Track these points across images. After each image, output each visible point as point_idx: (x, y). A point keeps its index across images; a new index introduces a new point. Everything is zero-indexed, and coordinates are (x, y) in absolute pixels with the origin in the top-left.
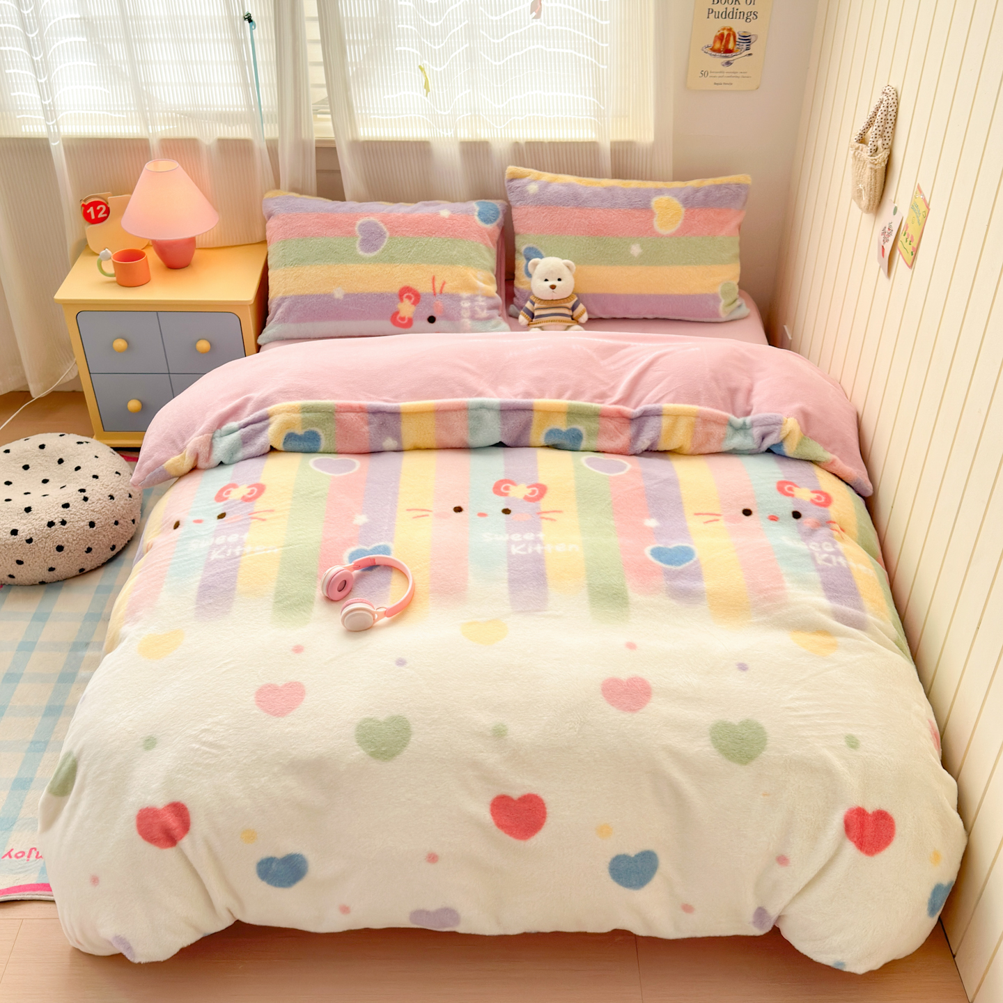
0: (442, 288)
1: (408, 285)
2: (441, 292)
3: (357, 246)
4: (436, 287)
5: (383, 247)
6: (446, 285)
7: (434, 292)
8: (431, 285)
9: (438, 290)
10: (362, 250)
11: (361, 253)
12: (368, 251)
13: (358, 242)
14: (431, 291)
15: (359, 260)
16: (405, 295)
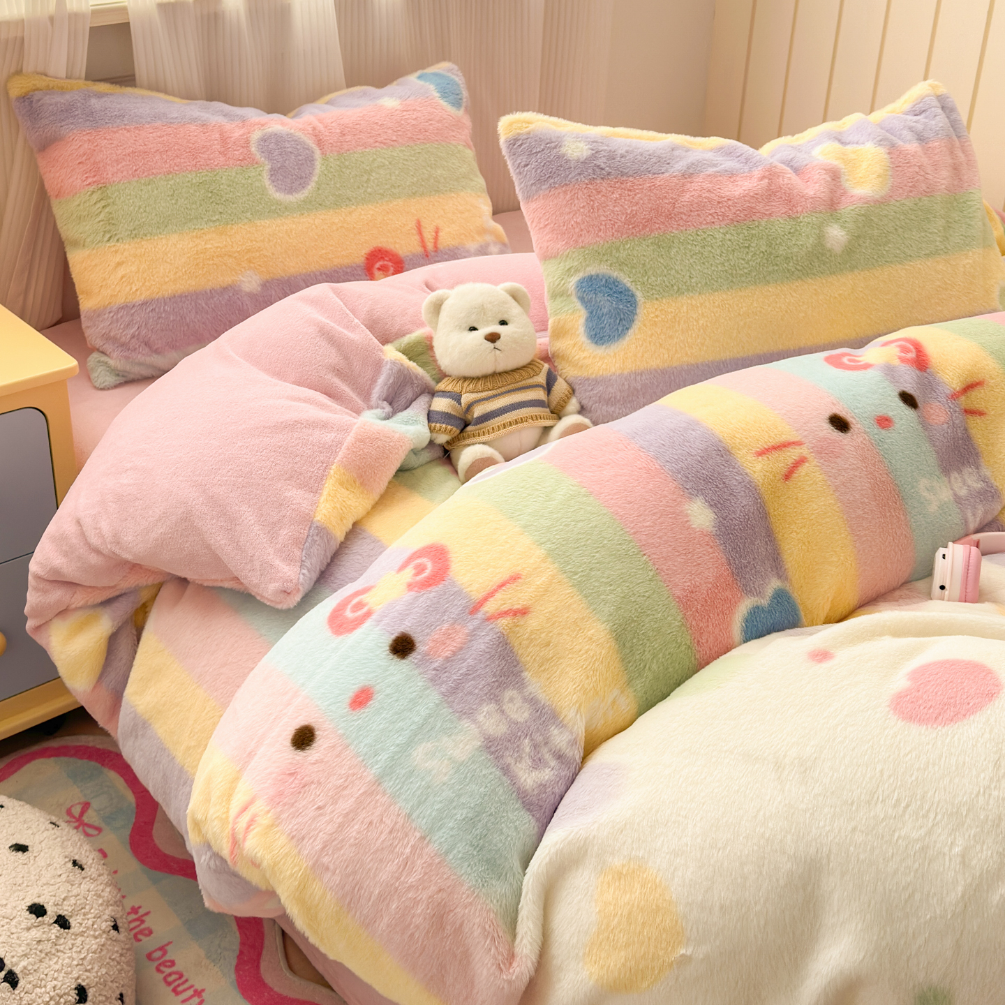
0: (436, 238)
1: (380, 245)
2: (436, 246)
3: (267, 182)
4: (426, 240)
5: (315, 178)
6: (441, 234)
7: (425, 250)
8: (417, 237)
9: (430, 246)
10: (279, 189)
11: (279, 196)
12: (291, 190)
13: (266, 175)
14: (419, 250)
15: (279, 210)
16: (377, 265)
